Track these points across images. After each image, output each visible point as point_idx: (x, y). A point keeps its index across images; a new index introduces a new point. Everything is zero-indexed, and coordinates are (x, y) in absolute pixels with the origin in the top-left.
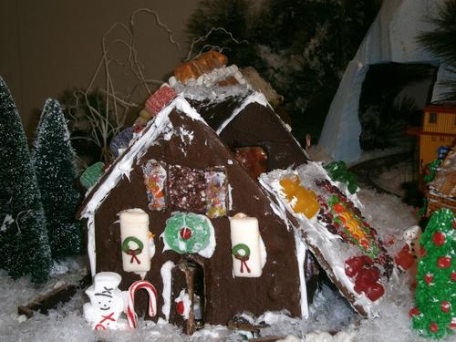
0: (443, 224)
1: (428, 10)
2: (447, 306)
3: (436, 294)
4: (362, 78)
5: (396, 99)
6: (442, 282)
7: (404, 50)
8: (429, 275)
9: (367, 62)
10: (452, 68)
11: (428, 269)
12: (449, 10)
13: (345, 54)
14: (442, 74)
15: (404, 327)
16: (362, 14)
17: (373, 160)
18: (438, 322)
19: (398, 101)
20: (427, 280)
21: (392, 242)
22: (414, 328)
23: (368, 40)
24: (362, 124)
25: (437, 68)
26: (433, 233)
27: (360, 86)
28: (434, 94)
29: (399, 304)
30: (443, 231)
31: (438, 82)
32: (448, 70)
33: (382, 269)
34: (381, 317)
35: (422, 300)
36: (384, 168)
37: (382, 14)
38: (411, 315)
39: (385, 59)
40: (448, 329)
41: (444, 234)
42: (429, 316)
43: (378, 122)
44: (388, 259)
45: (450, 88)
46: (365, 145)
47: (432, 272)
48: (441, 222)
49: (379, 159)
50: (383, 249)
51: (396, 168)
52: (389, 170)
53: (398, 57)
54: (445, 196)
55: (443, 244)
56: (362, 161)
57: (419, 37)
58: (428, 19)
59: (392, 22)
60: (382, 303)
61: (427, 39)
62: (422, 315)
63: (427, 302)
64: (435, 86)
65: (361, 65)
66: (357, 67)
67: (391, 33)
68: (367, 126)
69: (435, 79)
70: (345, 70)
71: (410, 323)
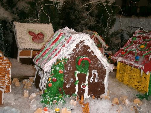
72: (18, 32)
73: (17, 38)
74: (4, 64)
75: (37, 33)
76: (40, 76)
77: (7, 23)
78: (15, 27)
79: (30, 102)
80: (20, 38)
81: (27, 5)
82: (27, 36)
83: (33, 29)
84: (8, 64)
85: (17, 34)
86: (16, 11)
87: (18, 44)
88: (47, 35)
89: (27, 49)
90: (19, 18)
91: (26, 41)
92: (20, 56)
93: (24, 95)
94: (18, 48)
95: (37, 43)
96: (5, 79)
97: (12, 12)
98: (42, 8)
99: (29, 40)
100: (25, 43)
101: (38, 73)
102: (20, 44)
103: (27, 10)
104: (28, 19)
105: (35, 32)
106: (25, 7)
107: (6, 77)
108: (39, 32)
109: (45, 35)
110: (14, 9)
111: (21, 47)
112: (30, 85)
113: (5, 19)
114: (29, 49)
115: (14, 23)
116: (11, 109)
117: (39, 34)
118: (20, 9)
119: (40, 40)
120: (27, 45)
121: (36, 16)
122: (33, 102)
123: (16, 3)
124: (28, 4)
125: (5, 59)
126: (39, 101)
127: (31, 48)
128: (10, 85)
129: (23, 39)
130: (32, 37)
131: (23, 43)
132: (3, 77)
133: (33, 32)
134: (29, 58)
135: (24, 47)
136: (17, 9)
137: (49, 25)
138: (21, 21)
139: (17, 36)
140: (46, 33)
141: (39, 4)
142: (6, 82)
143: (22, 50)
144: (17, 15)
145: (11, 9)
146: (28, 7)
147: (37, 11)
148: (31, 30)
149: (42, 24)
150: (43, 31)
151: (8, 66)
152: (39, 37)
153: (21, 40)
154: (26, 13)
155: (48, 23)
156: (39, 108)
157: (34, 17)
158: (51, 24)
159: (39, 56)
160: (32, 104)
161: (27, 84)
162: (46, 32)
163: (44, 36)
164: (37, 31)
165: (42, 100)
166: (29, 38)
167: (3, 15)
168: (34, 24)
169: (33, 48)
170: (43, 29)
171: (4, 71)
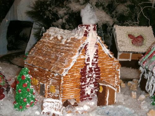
0: (25, 73)
1: (30, 3)
2: (25, 100)
3: (22, 96)
4: (8, 25)
5: (20, 34)
6: (24, 92)
7: (22, 16)
8: (20, 90)
9: (9, 20)
10: (37, 23)
11: (20, 88)
12: (36, 4)
13: (2, 16)
14: (34, 25)
15: (11, 108)
16: (8, 3)
17: (11, 54)
18: (22, 105)
19: (21, 34)
20: (19, 91)
21: (10, 80)
22: (15, 108)
23: (10, 12)
24: (8, 41)
25: (33, 23)
26: (22, 76)
27: (7, 28)
28: (32, 32)
29: (10, 100)
30: (25, 75)
31: (33, 28)
32: (36, 24)
33: (5, 89)
34: (3, 105)
35: (17, 98)
36: (15, 57)
37: (14, 4)
38: (14, 104)
39: (15, 19)
40: (25, 107)
41: (25, 76)
42: (20, 103)
43: (14, 41)
44: (8, 85)
45: (37, 30)
46: (9, 49)
47: (21, 89)
48: (24, 72)
49: (14, 53)
50: (7, 82)
51: (19, 57)
52: (17, 57)
53: (20, 19)
54: (29, 64)
55: (25, 79)
56: (8, 54)
57: (26, 12)
58: (29, 7)
59: (18, 7)
60: (4, 100)
61: (29, 13)
62: (17, 103)
63: (19, 99)
64: (32, 29)
65: (7, 21)
66: (6, 21)
67: (17, 11)
68: (9, 42)
69: (32, 27)
70: (1, 22)
71: (13, 106)
72: (118, 35)
73: (117, 41)
74: (114, 65)
75: (136, 36)
76: (146, 78)
77: (108, 27)
78: (115, 30)
79: (141, 104)
80: (120, 41)
81: (126, 8)
82: (127, 39)
83: (132, 32)
84: (117, 65)
85: (117, 37)
86: (116, 14)
87: (118, 47)
88: (147, 38)
89: (126, 52)
90: (118, 22)
91: (125, 44)
92: (119, 58)
93: (132, 96)
94: (118, 50)
95: (136, 46)
96: (115, 79)
97: (111, 16)
98: (142, 10)
99: (128, 43)
100: (125, 46)
101: (143, 76)
102: (121, 47)
103: (127, 13)
104: (127, 22)
105: (135, 35)
106: (124, 10)
107: (116, 78)
108: (139, 35)
109: (145, 38)
110: (113, 13)
111: (121, 50)
112: (136, 87)
113: (107, 23)
114: (129, 52)
115: (115, 26)
116: (125, 108)
117: (138, 37)
118: (119, 13)
119: (139, 42)
120: (127, 47)
121: (135, 18)
122: (143, 104)
123: (116, 7)
124: (128, 8)
125: (115, 60)
126: (150, 103)
127: (130, 51)
128: (119, 85)
129: (123, 42)
130: (131, 40)
131: (123, 46)
132: (113, 78)
133: (132, 35)
134: (129, 61)
135: (123, 50)
136: (116, 13)
137: (149, 28)
138: (120, 24)
139: (117, 39)
140: (146, 36)
141: (138, 6)
142: (116, 82)
143: (122, 53)
144: (116, 18)
145: (111, 13)
146: (128, 10)
147: (136, 14)
148: (130, 33)
149: (142, 27)
150: (142, 34)
151: (118, 67)
152: (138, 40)
153: (121, 43)
154: (125, 16)
155: (148, 26)
156: (152, 110)
157: (132, 20)
158: (150, 27)
159: (146, 58)
160: (143, 105)
161: (133, 86)
162: (146, 34)
163: (143, 38)
164: (137, 34)
165: (153, 102)
166: (128, 41)
167: (105, 19)
168: (133, 27)
169: (133, 51)
170: (142, 31)
171: (114, 72)
